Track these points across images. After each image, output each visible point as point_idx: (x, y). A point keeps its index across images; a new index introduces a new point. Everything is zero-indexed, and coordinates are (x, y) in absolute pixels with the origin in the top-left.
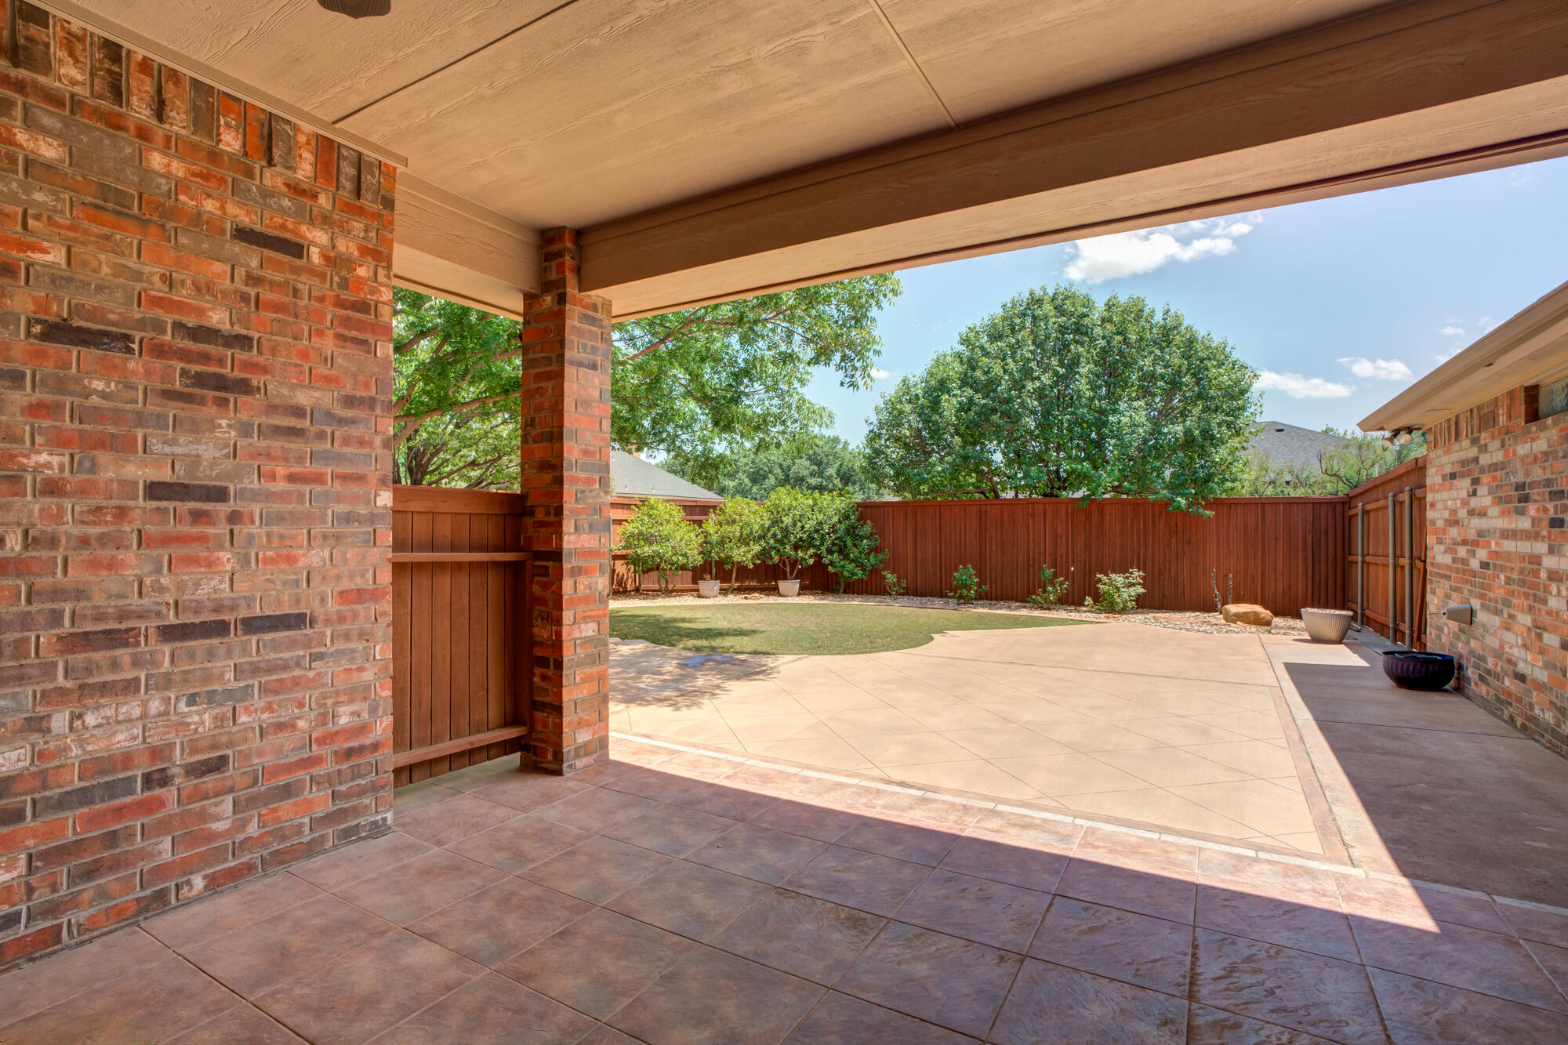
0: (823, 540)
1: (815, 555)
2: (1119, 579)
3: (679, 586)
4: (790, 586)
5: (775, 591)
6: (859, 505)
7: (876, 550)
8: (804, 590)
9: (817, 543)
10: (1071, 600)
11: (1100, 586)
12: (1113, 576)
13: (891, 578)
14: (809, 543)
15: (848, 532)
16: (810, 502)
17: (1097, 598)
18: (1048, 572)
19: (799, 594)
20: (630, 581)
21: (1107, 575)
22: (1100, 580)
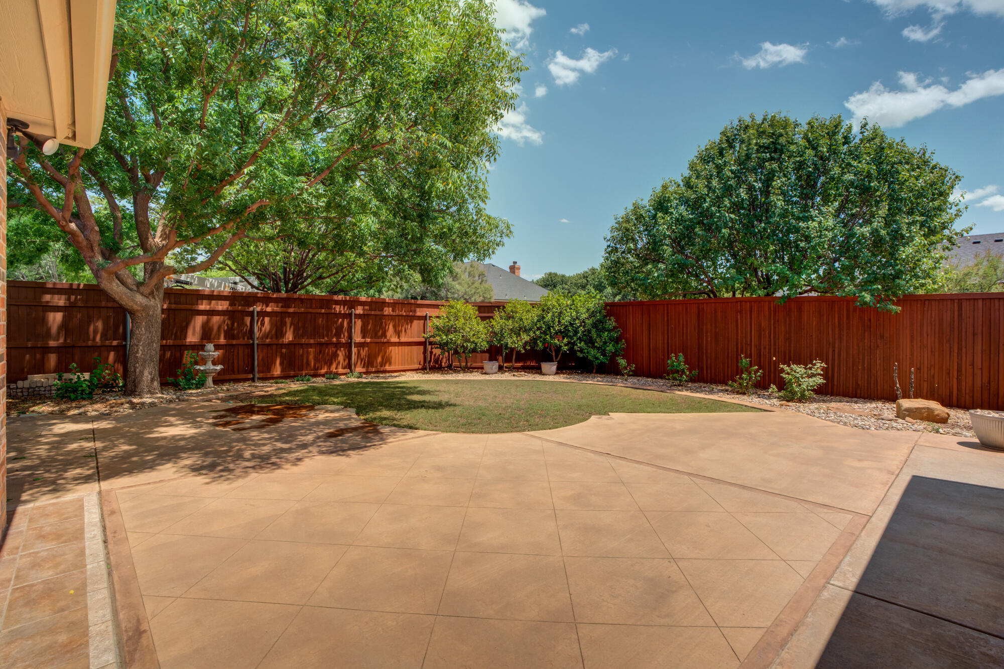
0: (576, 332)
1: (569, 343)
2: (800, 369)
3: (475, 365)
4: (550, 367)
5: (538, 370)
6: (607, 304)
7: (617, 340)
8: (560, 370)
9: (571, 334)
10: (761, 386)
11: (783, 375)
12: (794, 367)
13: (623, 362)
14: (564, 333)
15: (595, 325)
16: (569, 302)
17: (782, 385)
18: (745, 361)
19: (557, 373)
20: (444, 360)
21: (789, 366)
22: (783, 371)
